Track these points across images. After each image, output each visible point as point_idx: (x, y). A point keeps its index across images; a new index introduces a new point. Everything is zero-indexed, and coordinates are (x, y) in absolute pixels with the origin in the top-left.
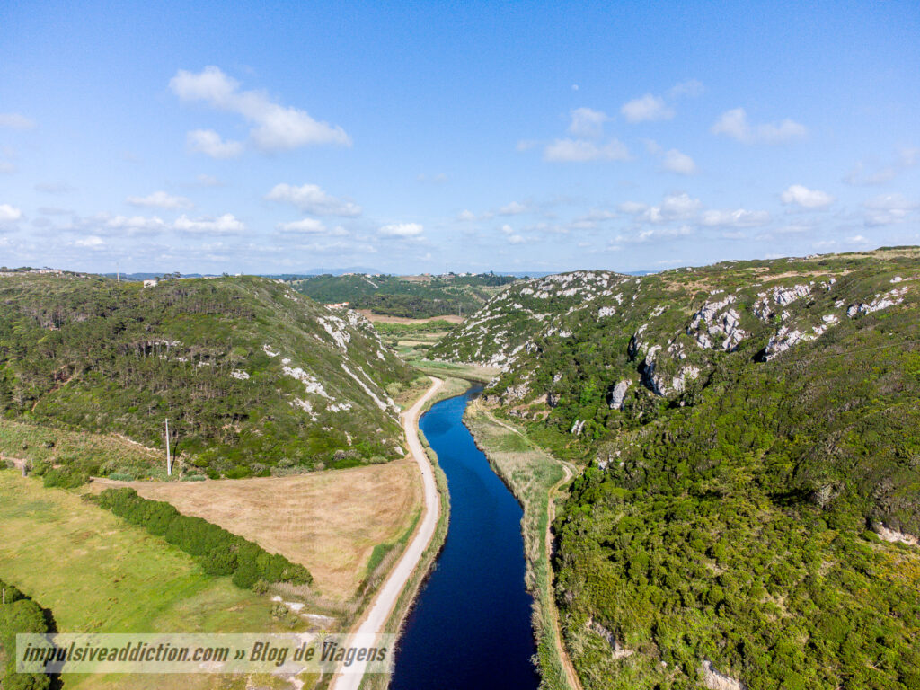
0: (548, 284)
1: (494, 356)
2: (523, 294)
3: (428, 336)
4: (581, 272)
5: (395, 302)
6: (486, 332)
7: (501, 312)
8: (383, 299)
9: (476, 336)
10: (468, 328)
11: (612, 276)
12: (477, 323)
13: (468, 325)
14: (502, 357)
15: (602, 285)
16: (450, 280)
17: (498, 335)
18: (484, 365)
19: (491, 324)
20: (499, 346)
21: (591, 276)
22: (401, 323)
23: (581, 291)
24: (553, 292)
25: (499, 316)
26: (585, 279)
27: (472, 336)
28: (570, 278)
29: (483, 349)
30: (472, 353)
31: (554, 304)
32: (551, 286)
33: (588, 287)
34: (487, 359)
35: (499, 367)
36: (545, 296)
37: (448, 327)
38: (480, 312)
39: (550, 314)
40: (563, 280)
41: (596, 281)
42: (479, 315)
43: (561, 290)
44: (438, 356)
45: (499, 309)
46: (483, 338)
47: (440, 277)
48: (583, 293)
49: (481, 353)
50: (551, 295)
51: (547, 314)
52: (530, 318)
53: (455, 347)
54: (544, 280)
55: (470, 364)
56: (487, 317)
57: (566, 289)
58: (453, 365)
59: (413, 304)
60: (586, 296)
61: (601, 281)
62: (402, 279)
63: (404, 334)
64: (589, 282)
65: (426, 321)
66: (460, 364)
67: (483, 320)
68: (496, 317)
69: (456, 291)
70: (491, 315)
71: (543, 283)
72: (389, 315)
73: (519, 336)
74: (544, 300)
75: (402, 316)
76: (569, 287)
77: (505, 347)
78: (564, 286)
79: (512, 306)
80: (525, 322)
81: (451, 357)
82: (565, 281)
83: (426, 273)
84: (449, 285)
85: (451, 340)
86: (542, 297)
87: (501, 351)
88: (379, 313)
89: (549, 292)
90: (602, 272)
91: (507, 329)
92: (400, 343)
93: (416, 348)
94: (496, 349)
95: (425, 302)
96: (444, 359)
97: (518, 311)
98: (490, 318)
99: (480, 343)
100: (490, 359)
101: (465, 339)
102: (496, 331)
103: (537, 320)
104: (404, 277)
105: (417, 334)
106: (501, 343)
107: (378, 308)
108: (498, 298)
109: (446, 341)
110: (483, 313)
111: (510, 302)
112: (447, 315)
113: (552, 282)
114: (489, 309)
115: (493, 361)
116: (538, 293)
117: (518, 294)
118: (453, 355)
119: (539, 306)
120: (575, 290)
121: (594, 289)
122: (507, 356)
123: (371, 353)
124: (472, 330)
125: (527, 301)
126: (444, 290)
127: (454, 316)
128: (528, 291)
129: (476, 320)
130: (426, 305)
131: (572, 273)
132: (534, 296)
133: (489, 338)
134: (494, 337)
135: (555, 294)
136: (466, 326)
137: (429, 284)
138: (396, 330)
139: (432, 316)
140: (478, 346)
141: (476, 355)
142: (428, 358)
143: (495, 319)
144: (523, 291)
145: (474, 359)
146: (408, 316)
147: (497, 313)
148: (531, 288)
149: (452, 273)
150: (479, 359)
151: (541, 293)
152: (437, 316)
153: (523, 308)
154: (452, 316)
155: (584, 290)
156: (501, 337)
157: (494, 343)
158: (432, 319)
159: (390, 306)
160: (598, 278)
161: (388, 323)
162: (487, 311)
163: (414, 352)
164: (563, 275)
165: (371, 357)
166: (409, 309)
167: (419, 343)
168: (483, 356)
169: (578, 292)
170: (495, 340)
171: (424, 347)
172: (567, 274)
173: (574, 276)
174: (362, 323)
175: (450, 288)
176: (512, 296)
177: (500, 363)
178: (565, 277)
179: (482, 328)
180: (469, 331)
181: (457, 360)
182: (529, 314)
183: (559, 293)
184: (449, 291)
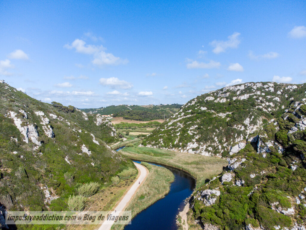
0: (225, 93)
1: (189, 144)
2: (207, 101)
3: (147, 129)
4: (250, 83)
5: (134, 113)
6: (182, 126)
7: (192, 113)
8: (129, 112)
9: (175, 129)
10: (170, 124)
11: (275, 84)
12: (175, 121)
13: (169, 122)
14: (195, 145)
15: (269, 91)
16: (161, 106)
17: (191, 128)
18: (182, 151)
19: (185, 121)
20: (193, 137)
21: (259, 85)
22: (137, 123)
23: (253, 96)
24: (230, 97)
25: (190, 115)
26: (255, 87)
27: (172, 129)
28: (242, 87)
29: (180, 139)
30: (172, 141)
31: (231, 105)
32: (228, 94)
33: (259, 93)
34: (184, 146)
35: (193, 152)
36: (224, 100)
37: (157, 125)
38: (177, 114)
39: (230, 113)
40: (237, 89)
41: (264, 88)
42: (177, 116)
43: (236, 96)
44: (149, 143)
45: (190, 111)
46: (180, 130)
47: (157, 106)
48: (255, 97)
49: (179, 142)
50: (229, 100)
51: (228, 113)
52: (214, 116)
53: (161, 137)
54: (222, 90)
55: (171, 150)
56: (182, 116)
57: (240, 95)
58: (159, 151)
59: (143, 114)
60: (257, 99)
61: (268, 88)
62: (142, 107)
63: (135, 128)
64: (258, 89)
65: (148, 122)
66: (164, 150)
67: (179, 119)
68: (188, 116)
69: (163, 110)
70: (185, 115)
71: (221, 92)
72: (131, 119)
73: (207, 130)
74: (223, 104)
75: (137, 120)
76: (242, 93)
77: (197, 137)
78: (238, 93)
79: (199, 109)
80: (211, 119)
81: (158, 144)
82: (239, 90)
83: (151, 104)
84: (160, 108)
85: (158, 132)
86: (221, 101)
87: (194, 140)
88: (126, 118)
89: (227, 98)
90: (267, 82)
91: (198, 124)
92: (131, 133)
93: (138, 137)
94: (190, 139)
95: (148, 114)
96: (153, 145)
97: (204, 111)
98: (184, 117)
99: (178, 134)
100: (186, 146)
101: (167, 132)
102: (189, 126)
103: (221, 117)
104: (142, 106)
105: (142, 129)
106: (194, 134)
107: (126, 116)
108: (189, 104)
109: (155, 133)
110: (179, 114)
111: (198, 106)
112: (158, 119)
113: (228, 91)
114: (183, 111)
115: (188, 148)
116: (218, 99)
117: (203, 101)
118: (159, 142)
119: (220, 108)
120: (248, 95)
121: (263, 94)
122: (199, 144)
123: (75, 147)
124: (172, 125)
125: (209, 105)
126: (158, 110)
127: (162, 120)
128: (211, 98)
129: (175, 119)
130: (149, 115)
131: (243, 84)
132: (216, 101)
133: (184, 131)
134: (188, 130)
135: (231, 99)
136: (168, 123)
137: (152, 108)
138: (132, 126)
139: (152, 120)
140: (177, 136)
141: (175, 143)
142: (142, 144)
143: (188, 118)
144: (207, 98)
145: (174, 146)
146: (140, 120)
147: (188, 114)
148: (212, 96)
149: (161, 104)
150: (177, 146)
151: (221, 99)
152: (154, 120)
153: (208, 109)
154: (160, 120)
155: (256, 95)
156: (193, 130)
157: (188, 134)
158: (151, 121)
159: (132, 115)
160: (266, 86)
161: (128, 123)
162: (181, 113)
163: (136, 139)
164: (236, 86)
165: (73, 152)
166: (141, 117)
167: (140, 133)
168: (181, 144)
169: (251, 97)
170: (189, 132)
171: (143, 136)
172: (240, 85)
173: (245, 86)
174: (105, 122)
175: (161, 109)
176: (199, 102)
177: (194, 149)
178: (238, 87)
179: (179, 124)
180: (170, 126)
181: (162, 146)
182: (213, 114)
183: (234, 99)
184: (160, 110)
